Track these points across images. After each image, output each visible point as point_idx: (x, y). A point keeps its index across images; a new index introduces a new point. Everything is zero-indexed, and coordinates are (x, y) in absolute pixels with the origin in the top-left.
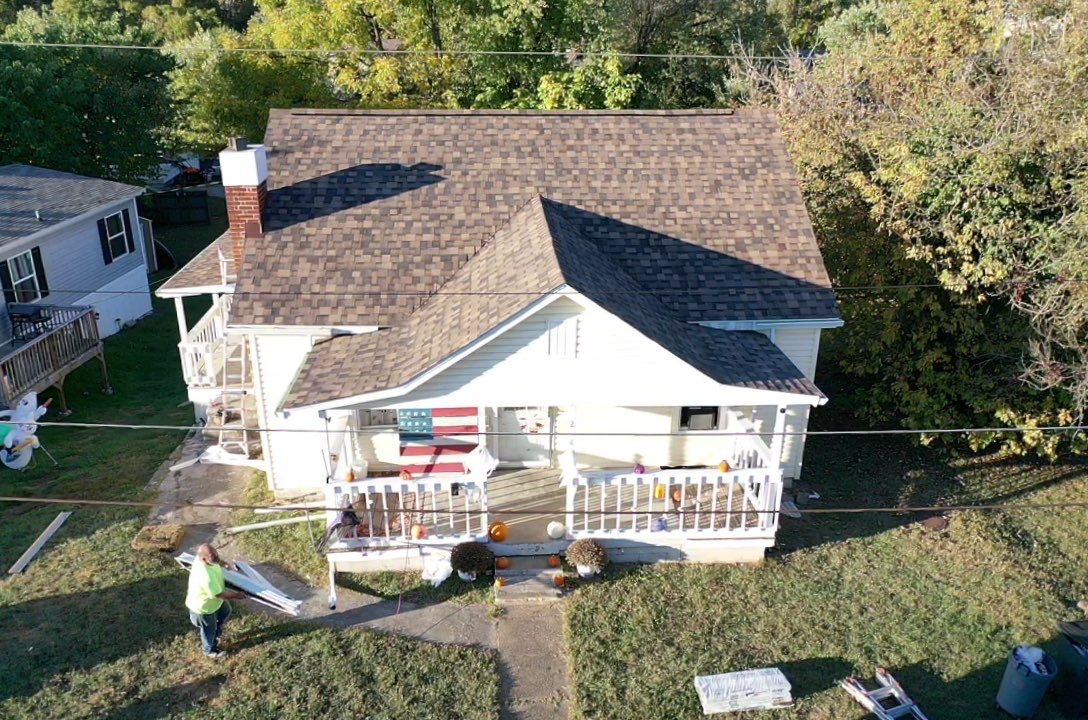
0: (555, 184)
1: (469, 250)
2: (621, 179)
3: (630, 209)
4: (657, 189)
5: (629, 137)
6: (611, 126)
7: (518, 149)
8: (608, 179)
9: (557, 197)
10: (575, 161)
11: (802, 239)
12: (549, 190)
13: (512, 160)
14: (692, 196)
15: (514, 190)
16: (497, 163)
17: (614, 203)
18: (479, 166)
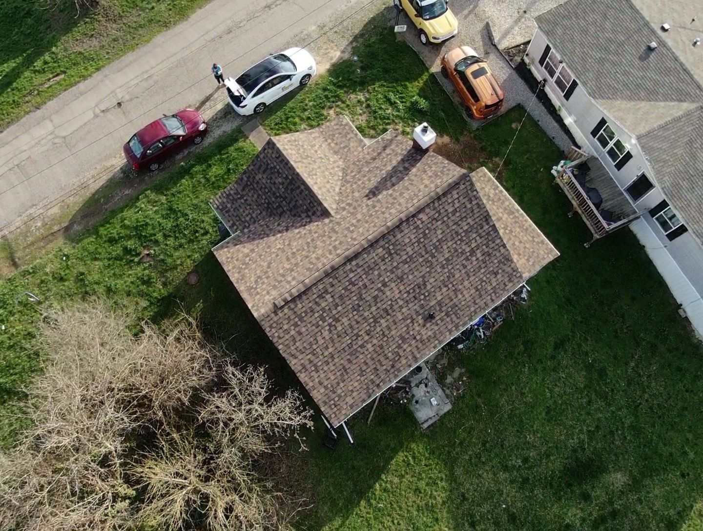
0: (331, 225)
1: (343, 188)
2: (308, 243)
3: (298, 236)
4: (292, 249)
5: (314, 261)
6: (325, 261)
7: (355, 226)
8: (313, 240)
9: (327, 221)
10: (331, 237)
11: (230, 268)
12: (331, 221)
13: (354, 221)
14: (277, 255)
15: (344, 213)
16: (359, 216)
17: (305, 234)
18: (364, 211)
